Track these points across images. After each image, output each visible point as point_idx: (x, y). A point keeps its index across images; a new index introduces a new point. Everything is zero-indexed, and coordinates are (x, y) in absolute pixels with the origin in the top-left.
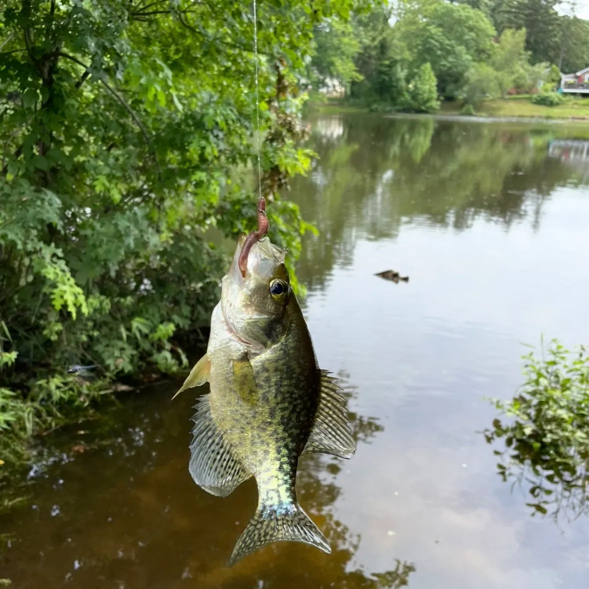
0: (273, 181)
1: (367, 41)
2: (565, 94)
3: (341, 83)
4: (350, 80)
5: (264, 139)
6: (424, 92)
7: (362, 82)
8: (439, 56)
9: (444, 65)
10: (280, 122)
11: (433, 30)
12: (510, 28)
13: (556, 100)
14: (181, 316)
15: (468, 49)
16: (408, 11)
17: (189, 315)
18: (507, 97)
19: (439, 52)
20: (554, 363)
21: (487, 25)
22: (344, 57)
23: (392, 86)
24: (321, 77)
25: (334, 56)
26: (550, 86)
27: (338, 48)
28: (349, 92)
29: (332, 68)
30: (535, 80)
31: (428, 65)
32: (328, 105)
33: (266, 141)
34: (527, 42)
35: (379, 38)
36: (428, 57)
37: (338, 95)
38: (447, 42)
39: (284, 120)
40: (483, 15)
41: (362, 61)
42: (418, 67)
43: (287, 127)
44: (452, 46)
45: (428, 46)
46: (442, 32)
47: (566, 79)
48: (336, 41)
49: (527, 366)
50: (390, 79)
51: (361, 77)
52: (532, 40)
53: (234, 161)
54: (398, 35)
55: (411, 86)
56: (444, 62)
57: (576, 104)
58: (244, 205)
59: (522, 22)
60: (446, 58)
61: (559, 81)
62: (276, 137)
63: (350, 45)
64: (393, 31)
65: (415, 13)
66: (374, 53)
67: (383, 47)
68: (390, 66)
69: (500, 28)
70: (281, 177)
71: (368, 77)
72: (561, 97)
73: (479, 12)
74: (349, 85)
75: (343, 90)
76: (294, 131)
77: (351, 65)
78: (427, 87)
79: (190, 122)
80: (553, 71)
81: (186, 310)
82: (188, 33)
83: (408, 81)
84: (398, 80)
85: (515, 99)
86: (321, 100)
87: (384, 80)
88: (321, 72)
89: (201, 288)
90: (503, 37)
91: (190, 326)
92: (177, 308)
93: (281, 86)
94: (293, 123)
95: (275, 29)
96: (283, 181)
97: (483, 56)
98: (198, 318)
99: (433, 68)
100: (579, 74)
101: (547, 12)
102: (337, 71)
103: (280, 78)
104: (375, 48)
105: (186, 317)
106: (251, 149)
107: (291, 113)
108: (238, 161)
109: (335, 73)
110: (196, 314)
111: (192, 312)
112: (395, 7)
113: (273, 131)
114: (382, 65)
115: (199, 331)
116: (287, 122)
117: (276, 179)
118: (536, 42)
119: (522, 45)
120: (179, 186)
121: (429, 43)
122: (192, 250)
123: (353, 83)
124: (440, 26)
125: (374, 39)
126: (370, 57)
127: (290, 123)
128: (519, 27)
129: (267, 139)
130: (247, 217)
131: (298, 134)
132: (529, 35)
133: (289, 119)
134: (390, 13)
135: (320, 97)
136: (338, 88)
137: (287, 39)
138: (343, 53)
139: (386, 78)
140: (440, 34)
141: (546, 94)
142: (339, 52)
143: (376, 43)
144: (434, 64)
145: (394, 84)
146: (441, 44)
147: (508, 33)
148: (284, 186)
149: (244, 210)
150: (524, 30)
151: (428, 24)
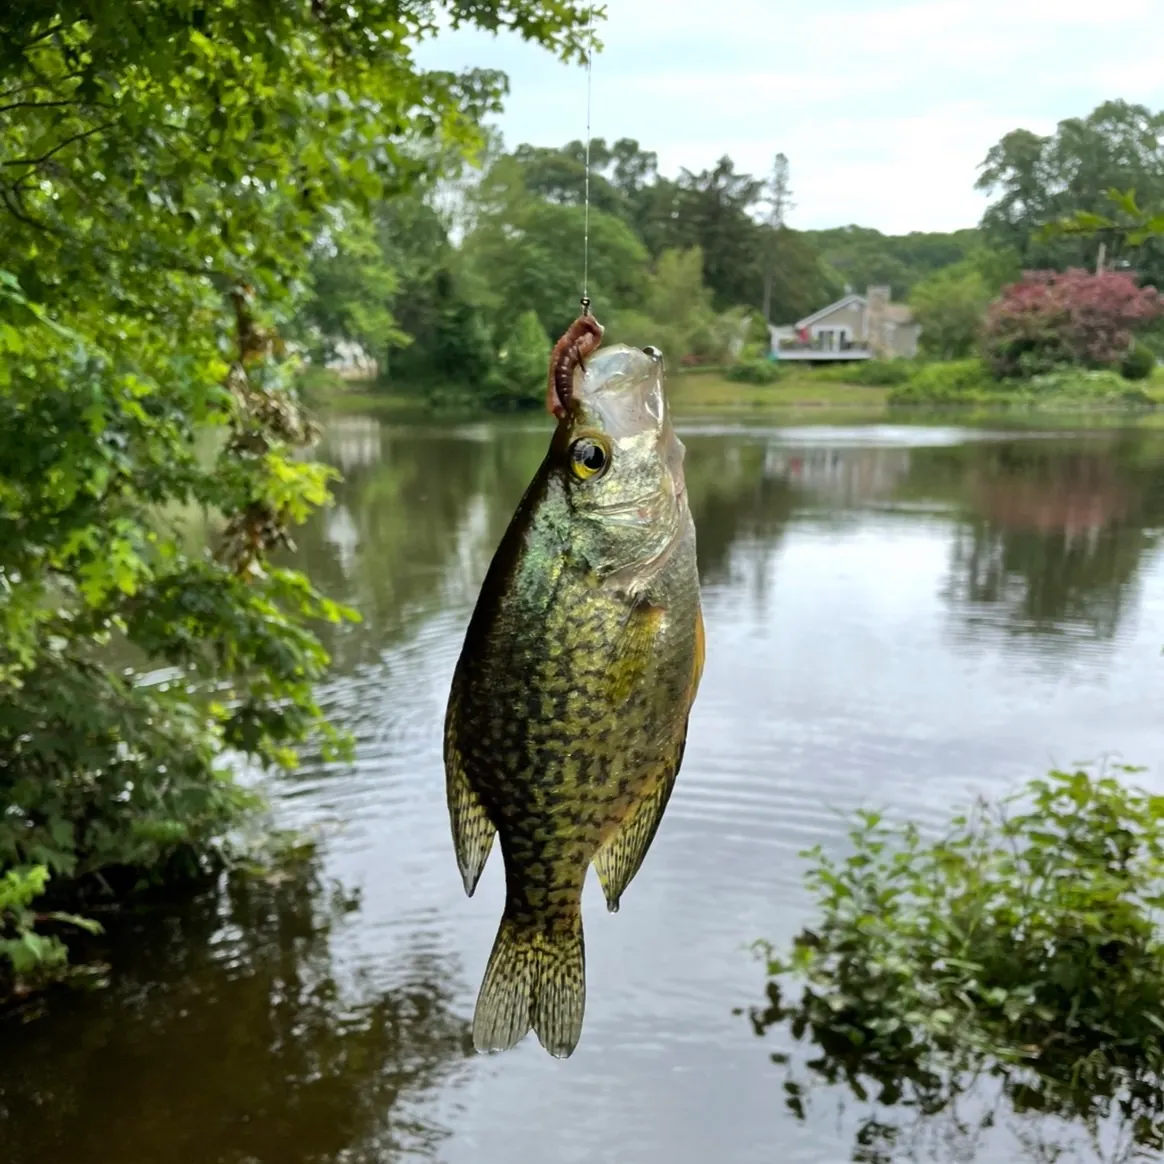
0: (252, 533)
1: (412, 274)
2: (783, 362)
3: (368, 351)
4: (386, 345)
5: (222, 448)
6: (529, 365)
7: (410, 348)
8: (550, 300)
9: (561, 315)
10: (253, 412)
11: (534, 252)
12: (673, 246)
13: (768, 373)
14: (54, 847)
15: (601, 284)
16: (484, 217)
17: (71, 844)
18: (682, 370)
19: (549, 293)
20: (863, 861)
21: (630, 241)
22: (370, 303)
23: (469, 356)
24: (326, 340)
25: (351, 300)
26: (754, 347)
27: (356, 286)
28: (385, 369)
29: (347, 323)
30: (727, 339)
31: (532, 316)
32: (347, 393)
33: (226, 451)
34: (706, 271)
35: (436, 268)
36: (529, 301)
37: (365, 374)
38: (561, 273)
39: (264, 407)
40: (621, 224)
41: (405, 311)
42: (513, 320)
43: (271, 421)
44: (570, 280)
45: (527, 280)
46: (550, 255)
47: (780, 334)
48: (350, 272)
49: (810, 873)
50: (463, 341)
51: (407, 340)
52: (713, 268)
53: (157, 496)
54: (470, 261)
55: (504, 354)
56: (558, 310)
57: (801, 378)
58: (185, 588)
59: (691, 236)
60: (563, 303)
61: (768, 339)
62: (248, 442)
63: (377, 279)
64: (461, 254)
65: (498, 221)
66: (426, 295)
67: (443, 285)
68: (458, 320)
69: (654, 247)
70: (270, 524)
71: (421, 339)
72: (776, 367)
73: (614, 219)
74: (384, 355)
75: (374, 364)
76: (288, 428)
77: (385, 317)
78: (534, 356)
79: (46, 415)
80: (755, 321)
81: (63, 832)
82: (27, 233)
83: (497, 344)
84: (479, 343)
85: (694, 373)
86: (333, 384)
87: (451, 345)
88: (327, 330)
89: (98, 780)
90: (661, 265)
91: (78, 866)
92: (40, 830)
93: (248, 338)
94: (283, 412)
95: (225, 227)
96: (275, 533)
97: (631, 297)
98: (93, 849)
99: (542, 320)
100: (801, 325)
101: (733, 218)
102: (359, 328)
103: (244, 323)
104: (428, 284)
105: (65, 850)
106: (192, 467)
107: (277, 392)
108: (166, 493)
109: (354, 332)
110: (88, 840)
111: (79, 836)
112: (459, 209)
113: (240, 431)
114: (444, 317)
115: (99, 877)
116: (269, 410)
117: (259, 528)
118: (720, 272)
119: (698, 277)
120: (30, 557)
121: (528, 275)
122: (68, 695)
123: (394, 351)
124: (545, 244)
125: (422, 271)
126: (421, 302)
127: (277, 412)
128: (688, 246)
129: (228, 446)
130: (195, 610)
131: (295, 433)
132: (707, 259)
133: (274, 404)
134: (450, 221)
135: (329, 377)
136: (364, 362)
137: (251, 247)
138: (366, 295)
139: (455, 341)
140: (546, 259)
141: (747, 363)
142: (358, 293)
143: (428, 276)
144: (543, 313)
145: (472, 351)
146: (551, 277)
147: (670, 257)
148: (280, 543)
149: (189, 597)
150: (697, 252)
151: (525, 241)
